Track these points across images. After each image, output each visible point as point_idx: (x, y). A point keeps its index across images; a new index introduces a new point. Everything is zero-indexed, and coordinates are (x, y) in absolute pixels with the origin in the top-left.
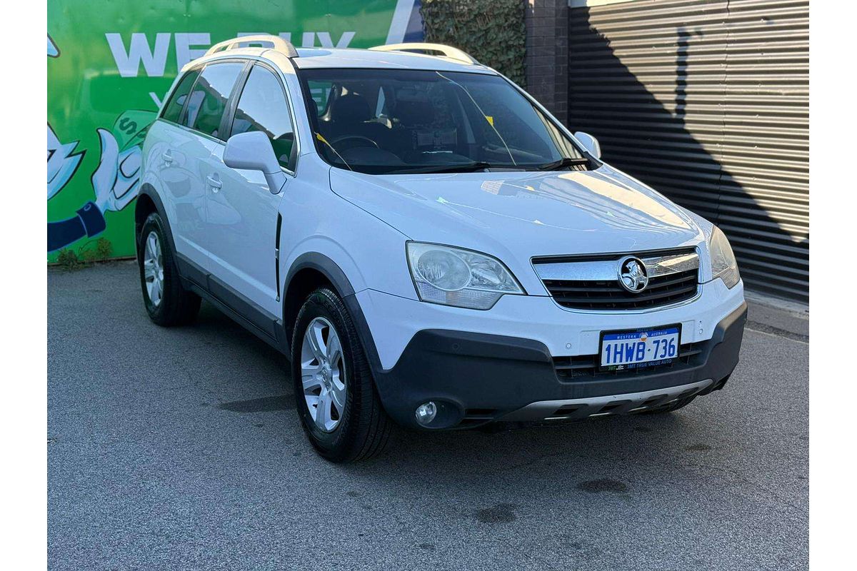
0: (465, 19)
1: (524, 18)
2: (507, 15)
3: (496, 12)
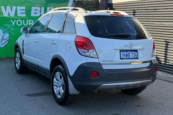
0: (85, 5)
1: (98, 5)
2: (94, 4)
3: (92, 4)
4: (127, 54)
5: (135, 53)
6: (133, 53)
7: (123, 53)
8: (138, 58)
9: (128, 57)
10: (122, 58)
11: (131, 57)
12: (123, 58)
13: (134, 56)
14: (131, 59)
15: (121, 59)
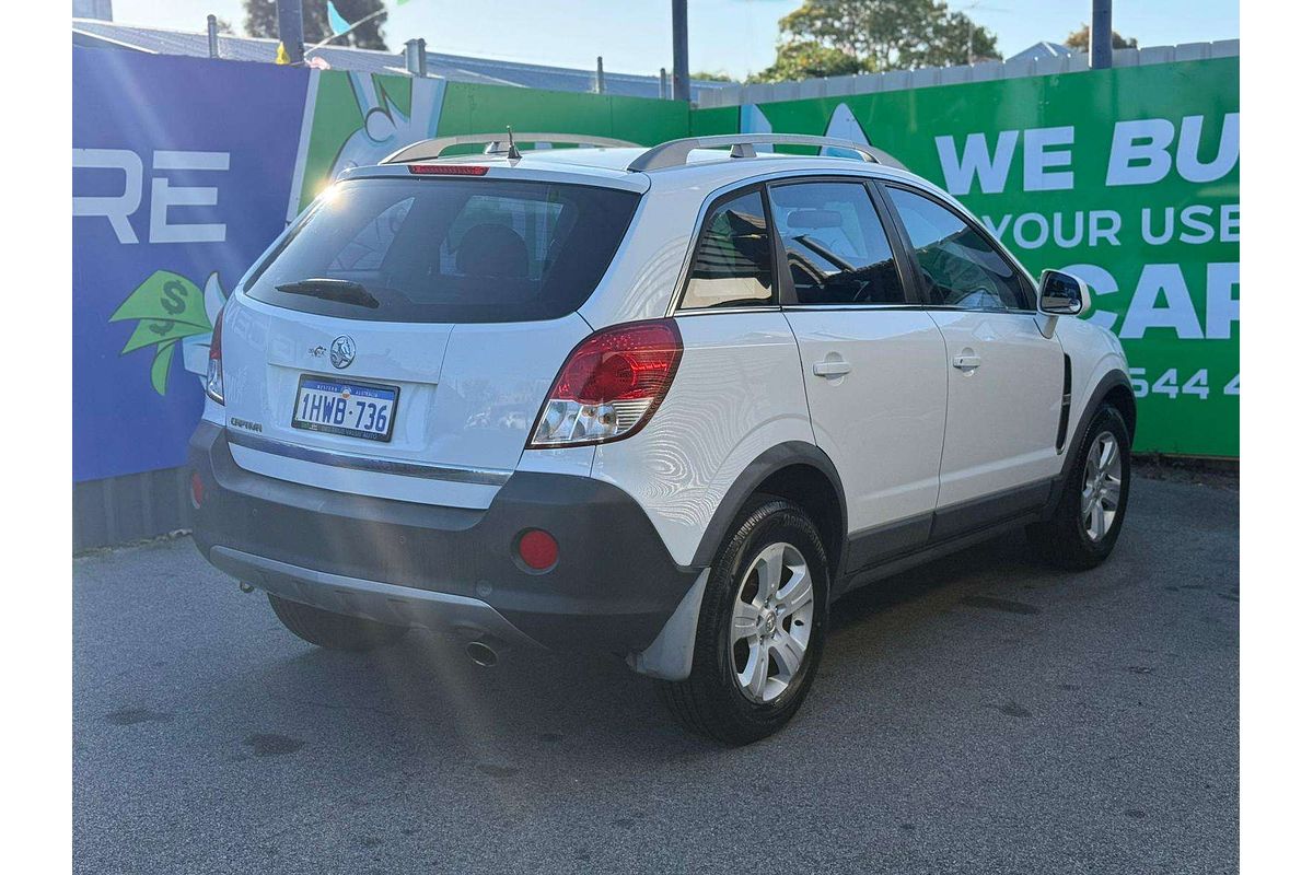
4: (330, 400)
5: (380, 403)
6: (368, 400)
7: (311, 392)
8: (387, 439)
9: (332, 423)
10: (299, 417)
11: (349, 423)
12: (307, 420)
13: (366, 420)
14: (347, 433)
15: (296, 424)
